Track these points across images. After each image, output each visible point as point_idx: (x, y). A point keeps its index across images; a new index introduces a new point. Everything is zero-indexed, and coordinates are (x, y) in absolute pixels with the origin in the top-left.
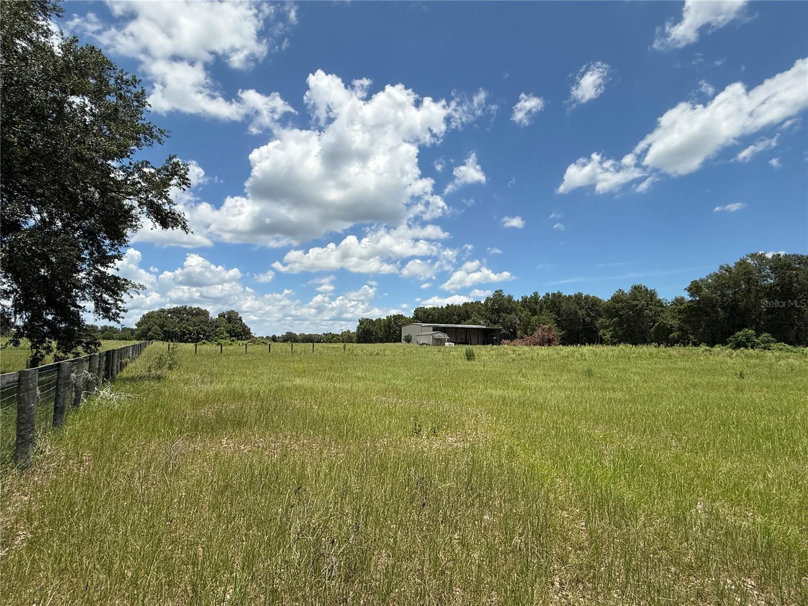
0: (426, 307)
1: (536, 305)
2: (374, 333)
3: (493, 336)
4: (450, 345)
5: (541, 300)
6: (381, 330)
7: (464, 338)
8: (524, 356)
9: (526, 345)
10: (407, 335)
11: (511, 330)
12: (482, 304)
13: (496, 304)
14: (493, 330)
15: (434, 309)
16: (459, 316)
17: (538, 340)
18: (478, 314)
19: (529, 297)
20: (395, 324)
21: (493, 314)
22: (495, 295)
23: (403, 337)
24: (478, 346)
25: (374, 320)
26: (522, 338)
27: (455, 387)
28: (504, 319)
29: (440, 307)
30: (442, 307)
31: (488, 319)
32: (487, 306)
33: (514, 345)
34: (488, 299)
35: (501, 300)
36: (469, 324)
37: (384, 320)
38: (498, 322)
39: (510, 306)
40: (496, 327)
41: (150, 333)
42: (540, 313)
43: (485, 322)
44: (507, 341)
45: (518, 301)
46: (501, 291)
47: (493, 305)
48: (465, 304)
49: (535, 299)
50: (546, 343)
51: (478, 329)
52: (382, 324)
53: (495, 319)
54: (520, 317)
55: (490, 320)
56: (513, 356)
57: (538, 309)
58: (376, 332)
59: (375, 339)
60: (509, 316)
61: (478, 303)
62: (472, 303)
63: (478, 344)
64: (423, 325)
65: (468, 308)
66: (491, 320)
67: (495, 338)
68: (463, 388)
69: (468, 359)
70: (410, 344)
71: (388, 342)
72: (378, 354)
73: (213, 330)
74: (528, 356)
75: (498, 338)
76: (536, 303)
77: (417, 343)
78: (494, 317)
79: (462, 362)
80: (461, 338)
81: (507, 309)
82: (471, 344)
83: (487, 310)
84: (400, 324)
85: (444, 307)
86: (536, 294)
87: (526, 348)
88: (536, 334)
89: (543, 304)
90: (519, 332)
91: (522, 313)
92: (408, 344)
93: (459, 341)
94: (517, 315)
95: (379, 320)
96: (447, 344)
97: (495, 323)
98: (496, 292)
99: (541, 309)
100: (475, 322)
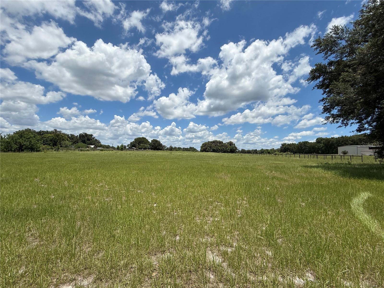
41: (207, 150)
73: (226, 149)
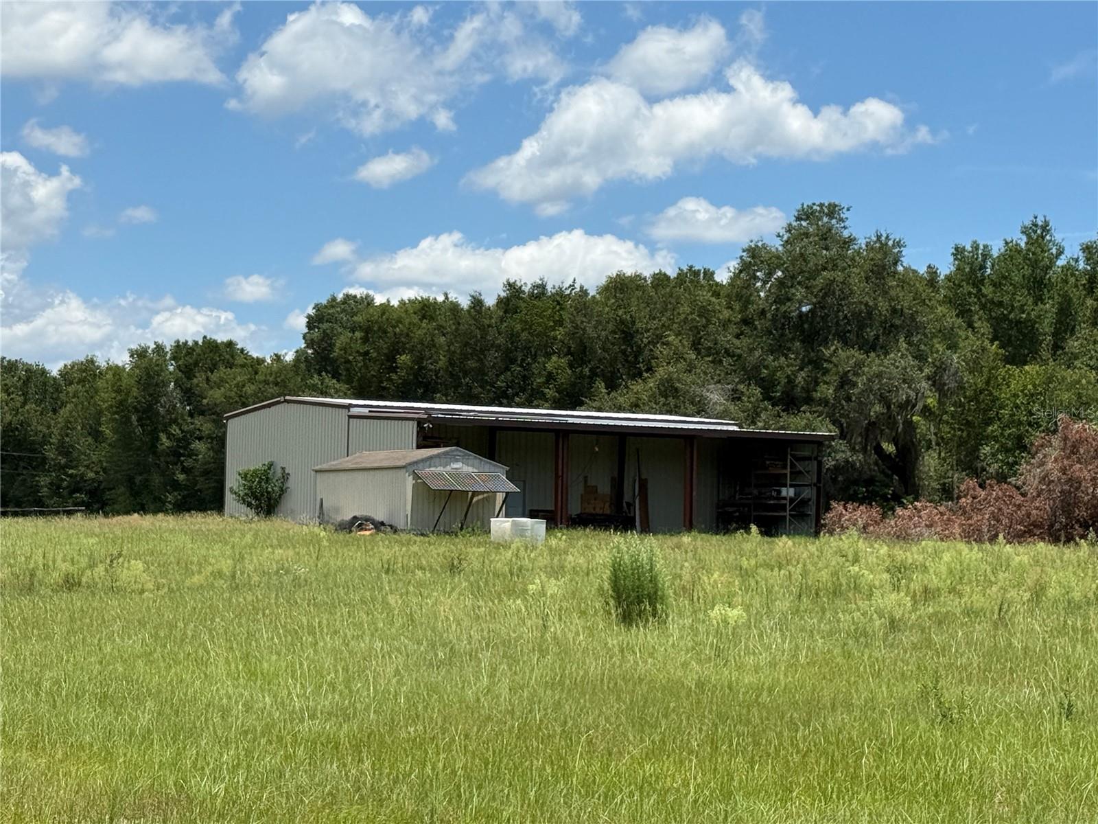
0: (379, 300)
1: (1039, 299)
2: (50, 453)
3: (780, 481)
4: (519, 531)
5: (1068, 269)
6: (96, 435)
7: (605, 488)
8: (953, 605)
9: (973, 535)
10: (256, 464)
11: (889, 448)
12: (716, 290)
13: (799, 292)
14: (779, 447)
15: (425, 309)
16: (579, 353)
17: (1039, 509)
18: (696, 345)
19: (997, 249)
20: (189, 395)
21: (779, 349)
22: (795, 236)
23: (232, 481)
24: (686, 539)
25: (54, 369)
26: (947, 493)
27: (544, 783)
28: (845, 382)
29: (465, 303)
30: (477, 303)
31: (752, 375)
32: (747, 302)
33: (903, 537)
34: (755, 258)
35: (831, 264)
36: (635, 407)
37: (116, 371)
38: (809, 400)
39: (883, 306)
40: (797, 425)
42: (1056, 347)
43: (736, 397)
44: (862, 514)
45: (933, 272)
46: (832, 210)
47: (782, 295)
48: (620, 286)
49: (1034, 264)
50: (1085, 526)
51: (688, 437)
52: (106, 398)
53: (790, 381)
54: (941, 368)
55: (761, 382)
56: (892, 601)
57: (1046, 327)
58: (64, 450)
59: (55, 488)
60: (874, 364)
61: (693, 279)
62: (661, 279)
63: (689, 526)
64: (362, 405)
65: (636, 308)
66: (767, 386)
67: (788, 492)
68: (588, 787)
69: (627, 618)
70: (276, 525)
71: (142, 509)
72: (70, 584)
74: (978, 601)
75: (809, 493)
76: (1038, 285)
77: (322, 517)
78: (786, 367)
79: (590, 631)
80: (590, 491)
81: (864, 318)
82: (646, 529)
83: (746, 322)
84: (216, 395)
85: (490, 301)
86: (1038, 234)
87: (971, 553)
88: (1029, 474)
89: (1075, 294)
90: (930, 463)
91: (953, 347)
92: (264, 525)
93: (575, 508)
94: (920, 357)
95: (85, 373)
96: (501, 525)
97: (791, 402)
98: (806, 214)
99: (1065, 324)
100: (670, 397)
